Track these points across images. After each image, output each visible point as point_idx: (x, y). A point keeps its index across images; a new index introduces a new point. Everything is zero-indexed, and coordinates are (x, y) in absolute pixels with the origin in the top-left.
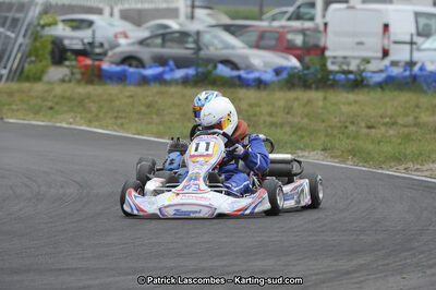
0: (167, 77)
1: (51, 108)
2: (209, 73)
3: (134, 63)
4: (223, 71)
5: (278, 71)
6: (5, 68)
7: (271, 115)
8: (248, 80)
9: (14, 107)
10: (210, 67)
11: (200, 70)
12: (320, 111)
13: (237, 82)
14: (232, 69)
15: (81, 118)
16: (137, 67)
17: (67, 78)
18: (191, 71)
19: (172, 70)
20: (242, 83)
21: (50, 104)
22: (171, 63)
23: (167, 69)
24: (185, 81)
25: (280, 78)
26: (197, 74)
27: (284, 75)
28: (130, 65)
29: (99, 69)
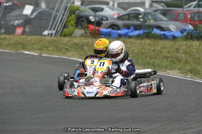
0: (130, 34)
1: (67, 49)
2: (150, 33)
3: (115, 28)
4: (156, 31)
5: (182, 32)
6: (54, 30)
7: (168, 52)
8: (168, 36)
9: (50, 49)
10: (150, 30)
11: (145, 31)
12: (194, 51)
13: (163, 37)
14: (161, 31)
15: (78, 54)
16: (117, 30)
17: (83, 35)
18: (141, 32)
19: (132, 31)
20: (165, 37)
21: (67, 47)
22: (132, 27)
23: (130, 31)
24: (138, 36)
25: (183, 35)
26: (144, 33)
27: (185, 34)
28: (113, 29)
29: (98, 30)
